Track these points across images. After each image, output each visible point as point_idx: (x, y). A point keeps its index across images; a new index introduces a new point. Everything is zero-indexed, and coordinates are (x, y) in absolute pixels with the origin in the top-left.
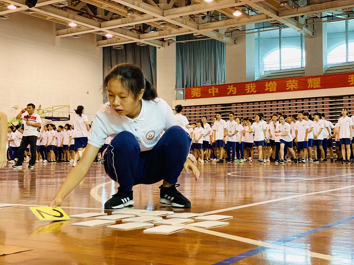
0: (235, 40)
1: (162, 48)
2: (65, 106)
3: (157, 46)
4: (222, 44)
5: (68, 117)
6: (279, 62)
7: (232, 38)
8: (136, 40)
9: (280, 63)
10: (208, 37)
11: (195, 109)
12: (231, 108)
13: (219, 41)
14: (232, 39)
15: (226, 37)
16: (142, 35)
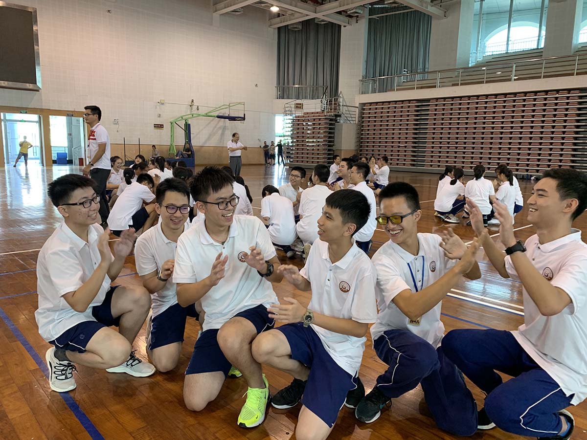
0: (446, 10)
1: (348, 27)
2: (240, 103)
3: (342, 24)
4: (428, 18)
5: (243, 116)
6: (506, 43)
7: (441, 8)
8: (312, 16)
9: (508, 44)
10: (411, 8)
11: (382, 106)
12: (429, 105)
13: (425, 14)
14: (442, 10)
15: (432, 6)
16: (319, 8)
